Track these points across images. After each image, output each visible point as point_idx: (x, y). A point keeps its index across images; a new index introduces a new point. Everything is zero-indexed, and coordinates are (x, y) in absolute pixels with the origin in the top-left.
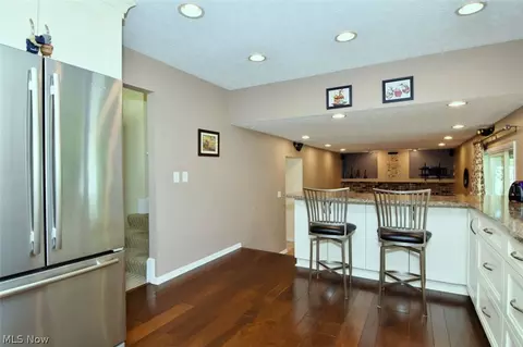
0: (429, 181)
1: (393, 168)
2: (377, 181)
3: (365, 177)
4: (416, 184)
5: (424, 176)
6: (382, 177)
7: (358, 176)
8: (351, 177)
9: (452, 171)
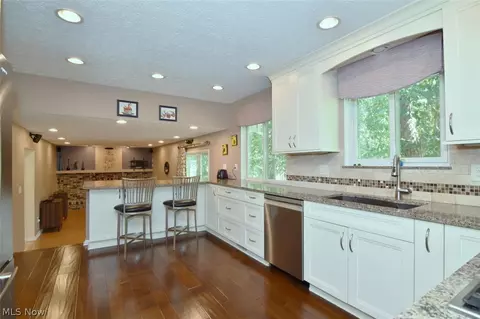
0: (137, 170)
1: (109, 160)
2: (94, 172)
3: (83, 169)
4: (128, 173)
5: (132, 167)
6: (100, 168)
7: (76, 168)
8: (68, 169)
9: (151, 163)
